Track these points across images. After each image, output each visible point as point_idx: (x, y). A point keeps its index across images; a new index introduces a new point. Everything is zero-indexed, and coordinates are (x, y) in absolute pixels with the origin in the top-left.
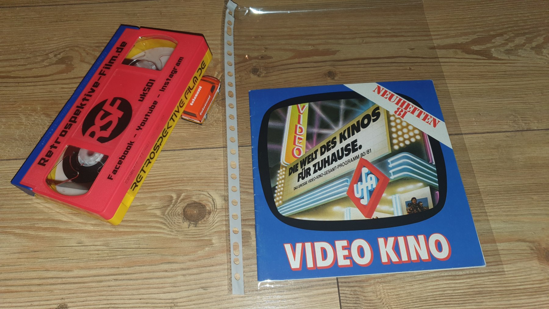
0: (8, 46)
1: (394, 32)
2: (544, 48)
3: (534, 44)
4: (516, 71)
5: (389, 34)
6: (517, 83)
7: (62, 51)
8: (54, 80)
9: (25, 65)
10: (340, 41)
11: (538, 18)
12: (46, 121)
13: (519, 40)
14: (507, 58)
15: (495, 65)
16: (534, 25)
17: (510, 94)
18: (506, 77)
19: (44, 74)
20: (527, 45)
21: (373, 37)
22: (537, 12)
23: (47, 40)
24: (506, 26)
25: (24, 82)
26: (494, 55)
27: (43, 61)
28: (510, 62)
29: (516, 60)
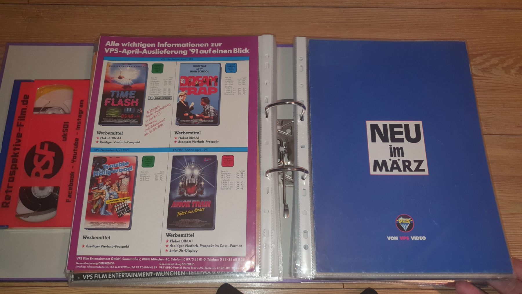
2: (512, 69)
3: (505, 65)
4: (487, 86)
11: (513, 42)
13: (495, 61)
14: (483, 75)
16: (508, 48)
20: (500, 65)
22: (513, 37)
24: (486, 48)
26: (473, 72)
28: (484, 78)
29: (488, 77)
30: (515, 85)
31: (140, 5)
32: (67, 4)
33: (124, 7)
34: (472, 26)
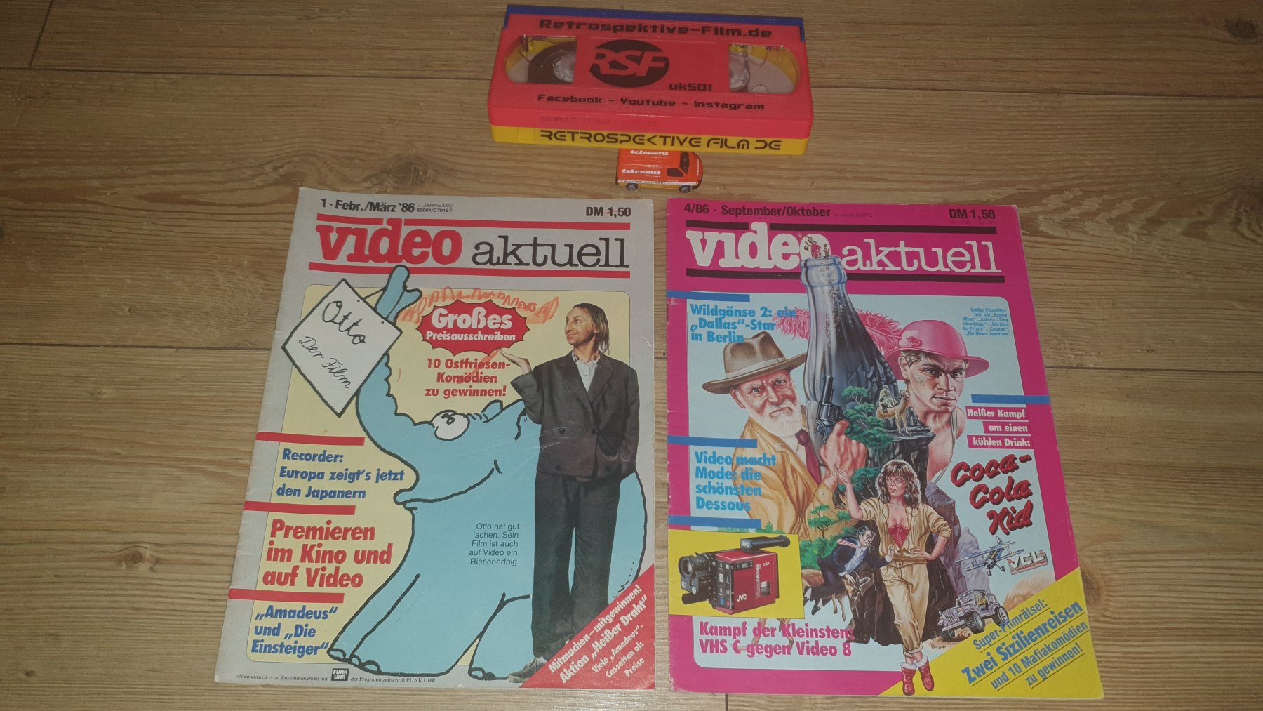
0: (194, 145)
1: (869, 172)
2: (1132, 222)
3: (1115, 214)
4: (1075, 260)
5: (861, 175)
6: (1074, 282)
7: (287, 161)
8: (272, 214)
9: (224, 183)
10: (772, 182)
11: (1130, 166)
12: (258, 286)
13: (1091, 204)
14: (1064, 235)
15: (1039, 245)
16: (1121, 178)
17: (1058, 301)
18: (1058, 270)
19: (254, 201)
20: (1102, 213)
21: (832, 178)
22: (1129, 154)
23: (262, 139)
24: (1072, 175)
25: (221, 214)
26: (1041, 228)
27: (253, 177)
28: (1068, 242)
29: (1078, 240)
30: (1138, 259)
31: (283, 75)
32: (119, 70)
33: (247, 77)
34: (1038, 128)
